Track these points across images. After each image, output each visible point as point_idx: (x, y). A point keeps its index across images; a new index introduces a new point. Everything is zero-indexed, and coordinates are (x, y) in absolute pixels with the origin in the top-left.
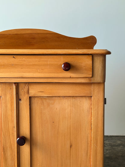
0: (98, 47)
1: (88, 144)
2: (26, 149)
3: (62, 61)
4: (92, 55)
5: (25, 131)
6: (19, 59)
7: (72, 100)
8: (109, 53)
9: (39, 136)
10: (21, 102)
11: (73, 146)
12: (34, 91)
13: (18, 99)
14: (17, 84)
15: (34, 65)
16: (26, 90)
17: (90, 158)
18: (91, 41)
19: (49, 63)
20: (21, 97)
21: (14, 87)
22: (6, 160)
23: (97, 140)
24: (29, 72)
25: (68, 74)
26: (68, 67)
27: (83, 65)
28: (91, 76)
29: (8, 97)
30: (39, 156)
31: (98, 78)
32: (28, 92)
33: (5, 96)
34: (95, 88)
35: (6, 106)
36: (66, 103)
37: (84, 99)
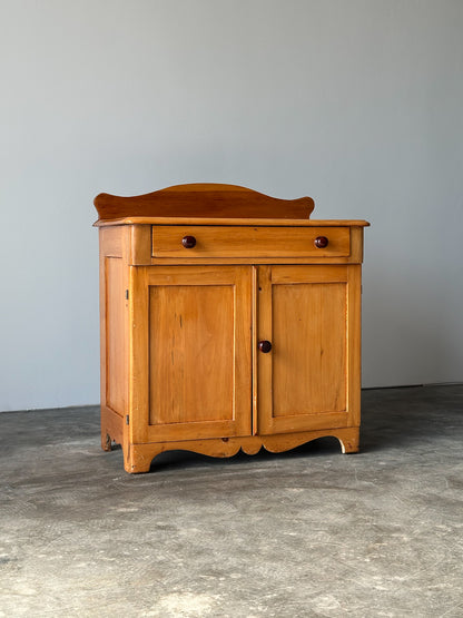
2: (267, 358)
3: (314, 234)
4: (350, 228)
6: (262, 231)
7: (323, 289)
9: (282, 342)
10: (262, 292)
11: (325, 353)
13: (259, 289)
14: (258, 267)
15: (279, 240)
16: (267, 276)
17: (345, 369)
18: (305, 206)
19: (298, 237)
20: (261, 286)
21: (254, 271)
23: (353, 342)
24: (275, 250)
25: (322, 252)
26: (325, 243)
27: (340, 240)
28: (348, 255)
29: (244, 286)
30: (282, 368)
31: (355, 259)
32: (270, 279)
33: (240, 284)
34: (350, 271)
35: (241, 299)
36: (316, 292)
37: (337, 286)
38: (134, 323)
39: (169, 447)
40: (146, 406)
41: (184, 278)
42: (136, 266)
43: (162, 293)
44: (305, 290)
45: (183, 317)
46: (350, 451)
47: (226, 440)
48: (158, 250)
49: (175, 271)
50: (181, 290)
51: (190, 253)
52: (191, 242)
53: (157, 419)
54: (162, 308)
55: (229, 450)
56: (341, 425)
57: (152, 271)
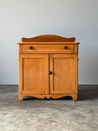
0: (76, 42)
1: (72, 74)
2: (51, 76)
3: (64, 46)
4: (74, 44)
5: (51, 70)
7: (67, 59)
8: (79, 43)
9: (56, 71)
10: (50, 60)
11: (67, 75)
12: (54, 56)
13: (49, 59)
14: (49, 54)
15: (54, 47)
16: (52, 56)
17: (73, 79)
18: (73, 39)
19: (59, 47)
20: (50, 58)
21: (48, 55)
22: (45, 80)
23: (75, 73)
24: (53, 50)
25: (66, 50)
26: (66, 48)
27: (71, 47)
28: (73, 51)
29: (46, 58)
30: (56, 78)
31: (76, 52)
33: (45, 58)
34: (75, 55)
35: (45, 61)
36: (65, 60)
37: (71, 59)
38: (19, 66)
39: (28, 95)
40: (22, 85)
41: (31, 56)
42: (20, 54)
43: (26, 60)
44: (62, 60)
45: (31, 66)
46: (75, 100)
47: (42, 95)
48: (24, 50)
49: (29, 55)
50: (30, 59)
51: (31, 51)
52: (31, 48)
53: (25, 88)
54: (26, 63)
55: (43, 97)
56: (72, 93)
57: (23, 55)
